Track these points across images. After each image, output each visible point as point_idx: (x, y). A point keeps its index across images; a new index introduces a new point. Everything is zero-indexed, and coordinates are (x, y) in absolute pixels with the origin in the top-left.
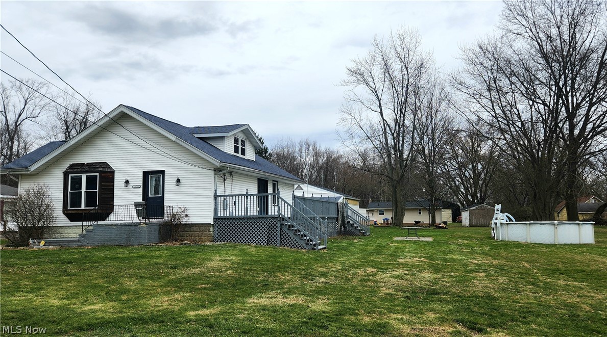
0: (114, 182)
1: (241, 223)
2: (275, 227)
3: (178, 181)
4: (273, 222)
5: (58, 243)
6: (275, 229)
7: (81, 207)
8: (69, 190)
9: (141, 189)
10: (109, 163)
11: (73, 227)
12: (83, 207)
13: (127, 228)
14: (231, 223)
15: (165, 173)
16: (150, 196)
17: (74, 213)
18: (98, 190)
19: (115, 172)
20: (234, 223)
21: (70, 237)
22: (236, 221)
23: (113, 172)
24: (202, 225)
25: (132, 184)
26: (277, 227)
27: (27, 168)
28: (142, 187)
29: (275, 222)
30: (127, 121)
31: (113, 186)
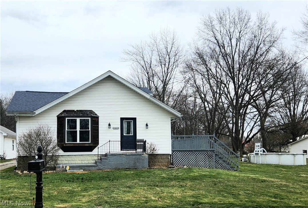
0: (98, 124)
1: (190, 154)
2: (212, 156)
3: (147, 125)
4: (211, 153)
5: (80, 168)
6: (212, 158)
7: (77, 142)
8: (66, 130)
9: (120, 130)
10: (94, 111)
11: (65, 156)
12: (78, 142)
13: (134, 157)
14: (183, 154)
15: (137, 119)
16: (124, 135)
17: (72, 146)
18: (90, 129)
19: (99, 117)
20: (185, 154)
21: (77, 163)
22: (186, 152)
23: (98, 118)
24: (163, 155)
25: (112, 126)
26: (213, 156)
27: (33, 112)
28: (120, 128)
29: (212, 153)
30: (108, 82)
31: (98, 127)
